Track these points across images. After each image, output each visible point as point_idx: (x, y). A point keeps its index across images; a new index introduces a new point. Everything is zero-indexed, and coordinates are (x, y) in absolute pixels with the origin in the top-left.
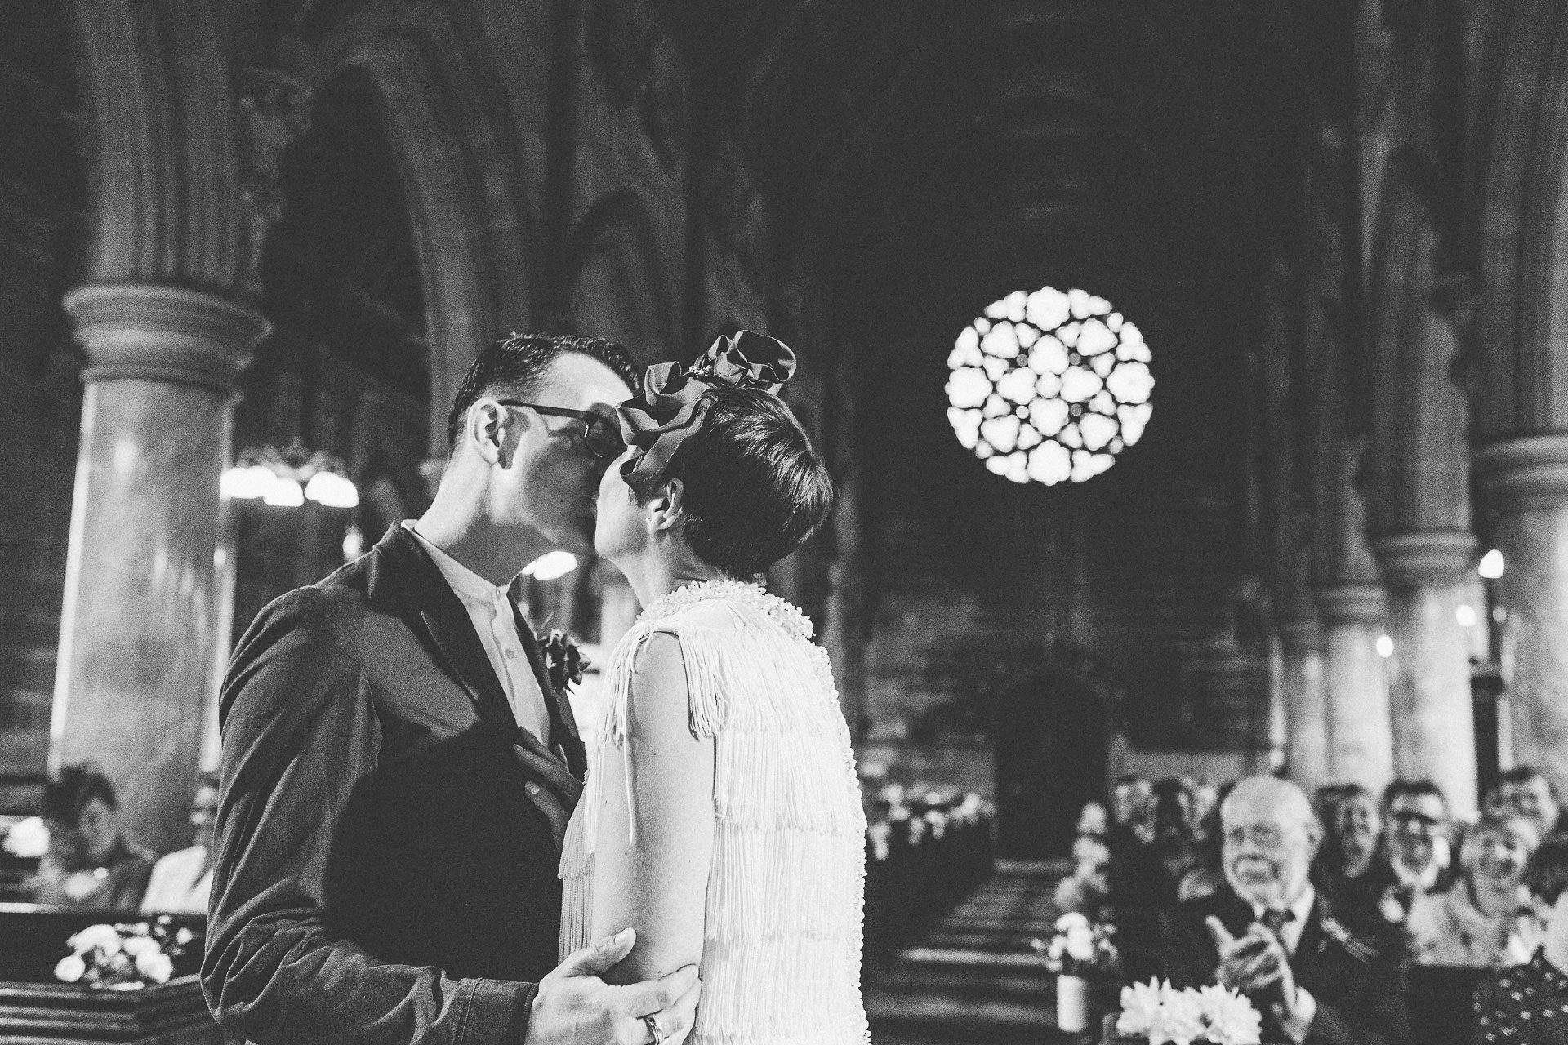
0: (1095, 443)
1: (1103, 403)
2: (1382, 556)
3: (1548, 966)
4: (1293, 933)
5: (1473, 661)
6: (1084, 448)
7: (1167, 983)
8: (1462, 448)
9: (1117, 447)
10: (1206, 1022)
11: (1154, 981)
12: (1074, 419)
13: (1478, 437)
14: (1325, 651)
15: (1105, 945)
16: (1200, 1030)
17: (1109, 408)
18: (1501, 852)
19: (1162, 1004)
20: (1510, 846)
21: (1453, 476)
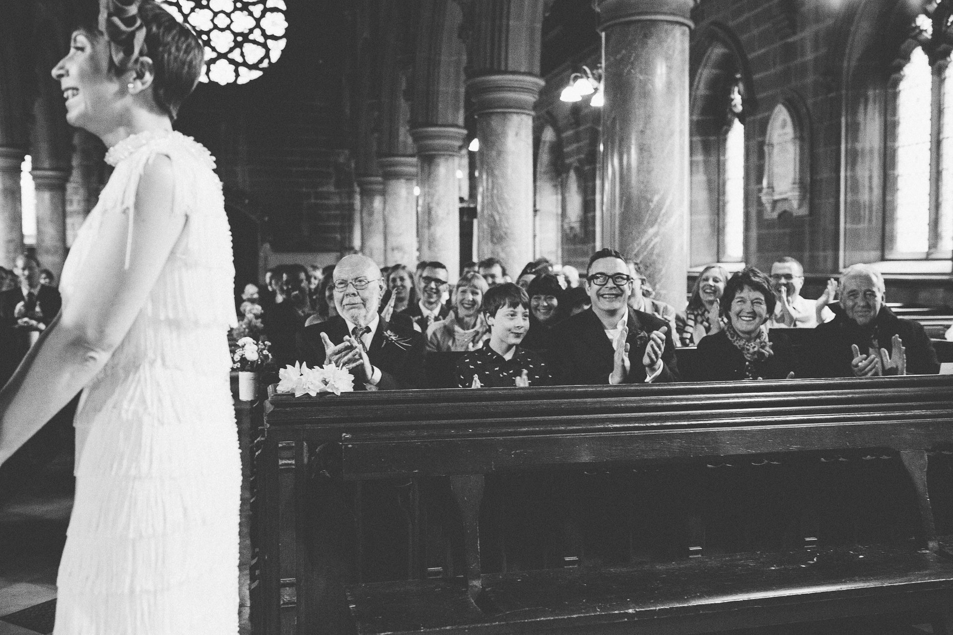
0: (251, 60)
1: (257, 35)
2: (417, 138)
3: (490, 349)
4: (368, 339)
5: (462, 200)
6: (245, 64)
7: (304, 363)
8: (463, 77)
9: (265, 64)
10: (326, 383)
11: (297, 363)
12: (238, 45)
13: (471, 72)
14: (383, 193)
15: (265, 352)
16: (322, 387)
17: (261, 40)
18: (470, 297)
19: (302, 375)
20: (474, 293)
21: (457, 94)
